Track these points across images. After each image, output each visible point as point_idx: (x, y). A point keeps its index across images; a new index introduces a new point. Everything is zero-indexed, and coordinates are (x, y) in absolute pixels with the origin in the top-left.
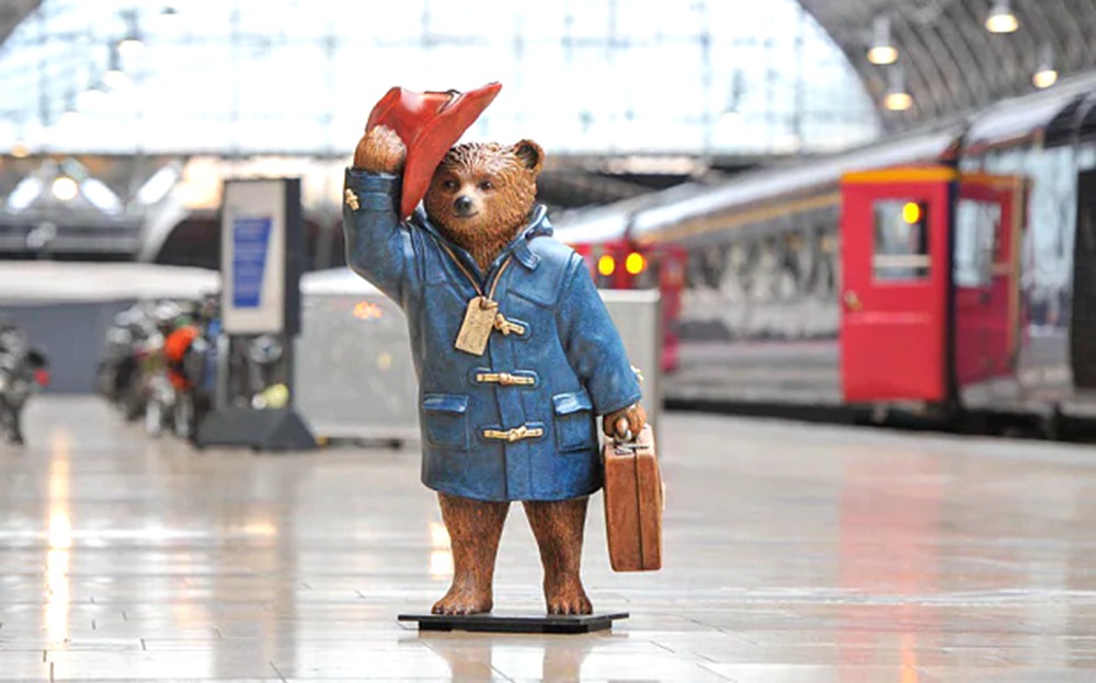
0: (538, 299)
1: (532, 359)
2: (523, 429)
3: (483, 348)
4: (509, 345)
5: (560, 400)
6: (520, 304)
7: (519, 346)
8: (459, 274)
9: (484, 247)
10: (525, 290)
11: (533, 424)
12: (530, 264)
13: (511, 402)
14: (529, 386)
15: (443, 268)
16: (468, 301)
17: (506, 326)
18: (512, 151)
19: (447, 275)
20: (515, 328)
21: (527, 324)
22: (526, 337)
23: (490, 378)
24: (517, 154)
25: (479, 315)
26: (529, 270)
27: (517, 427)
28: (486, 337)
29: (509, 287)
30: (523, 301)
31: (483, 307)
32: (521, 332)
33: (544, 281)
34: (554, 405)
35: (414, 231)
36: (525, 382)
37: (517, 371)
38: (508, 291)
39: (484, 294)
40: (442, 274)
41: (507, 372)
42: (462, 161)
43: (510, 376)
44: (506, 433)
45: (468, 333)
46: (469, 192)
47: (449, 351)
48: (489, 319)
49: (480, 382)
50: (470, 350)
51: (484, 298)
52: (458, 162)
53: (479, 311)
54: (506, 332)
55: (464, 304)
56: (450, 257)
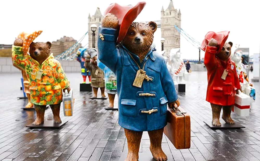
0: (156, 70)
1: (155, 88)
2: (153, 109)
3: (141, 85)
4: (149, 84)
5: (162, 99)
6: (151, 72)
7: (151, 84)
8: (134, 62)
9: (140, 54)
10: (153, 67)
11: (155, 108)
12: (154, 59)
13: (149, 102)
14: (154, 97)
15: (129, 61)
16: (137, 71)
17: (148, 78)
18: (148, 24)
19: (131, 63)
20: (150, 79)
21: (153, 78)
22: (153, 81)
23: (143, 94)
24: (149, 25)
25: (140, 75)
26: (153, 61)
27: (151, 109)
28: (142, 82)
29: (148, 66)
30: (152, 71)
31: (141, 73)
32: (152, 80)
33: (157, 64)
34: (160, 102)
35: (120, 49)
36: (153, 95)
37: (150, 92)
38: (148, 67)
39: (141, 69)
40: (129, 62)
41: (148, 93)
42: (135, 26)
43: (149, 94)
44: (148, 111)
45: (137, 81)
46: (138, 36)
47: (131, 87)
48: (143, 76)
49: (140, 96)
50: (137, 86)
51: (142, 70)
52: (134, 27)
53: (140, 74)
54: (148, 80)
55: (136, 72)
56: (131, 57)
